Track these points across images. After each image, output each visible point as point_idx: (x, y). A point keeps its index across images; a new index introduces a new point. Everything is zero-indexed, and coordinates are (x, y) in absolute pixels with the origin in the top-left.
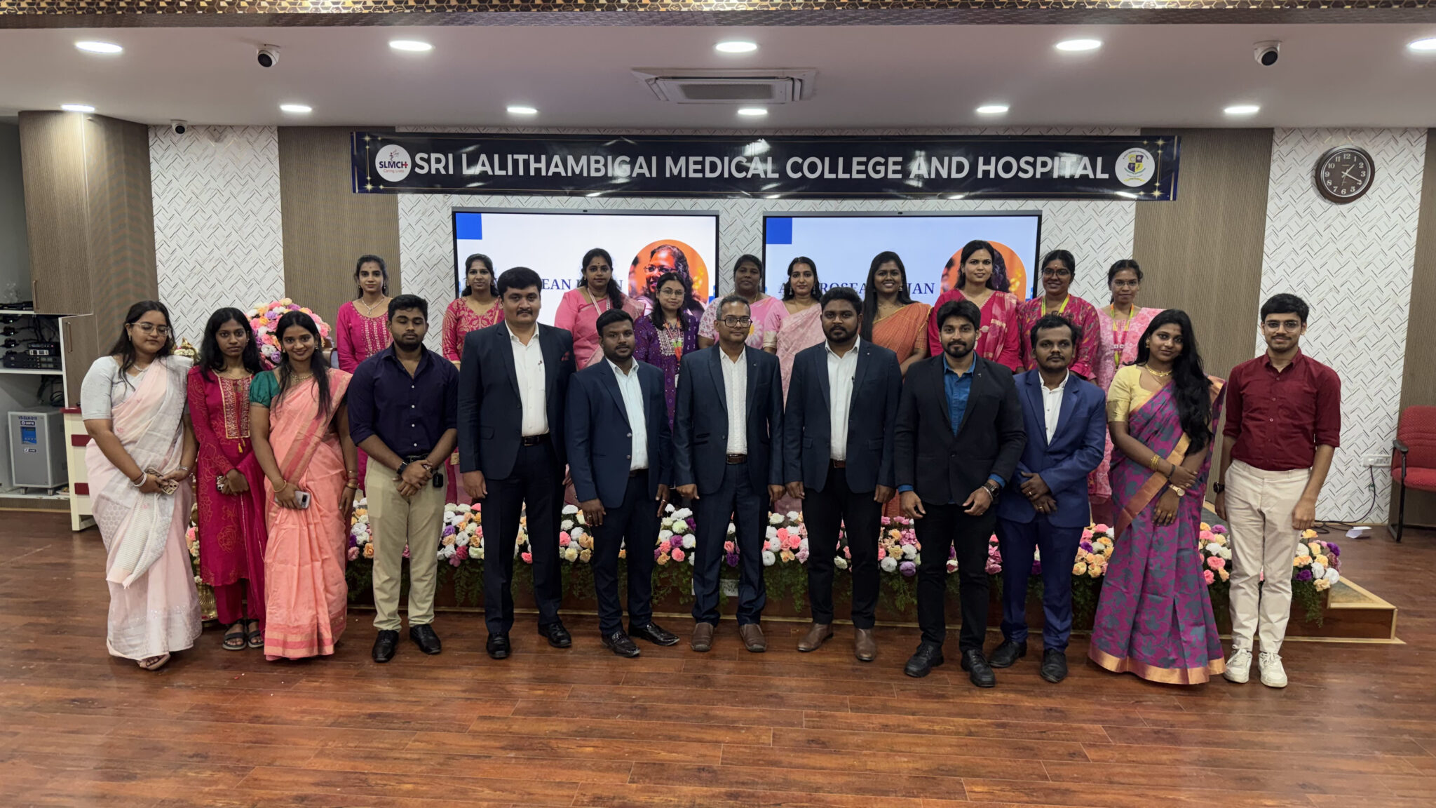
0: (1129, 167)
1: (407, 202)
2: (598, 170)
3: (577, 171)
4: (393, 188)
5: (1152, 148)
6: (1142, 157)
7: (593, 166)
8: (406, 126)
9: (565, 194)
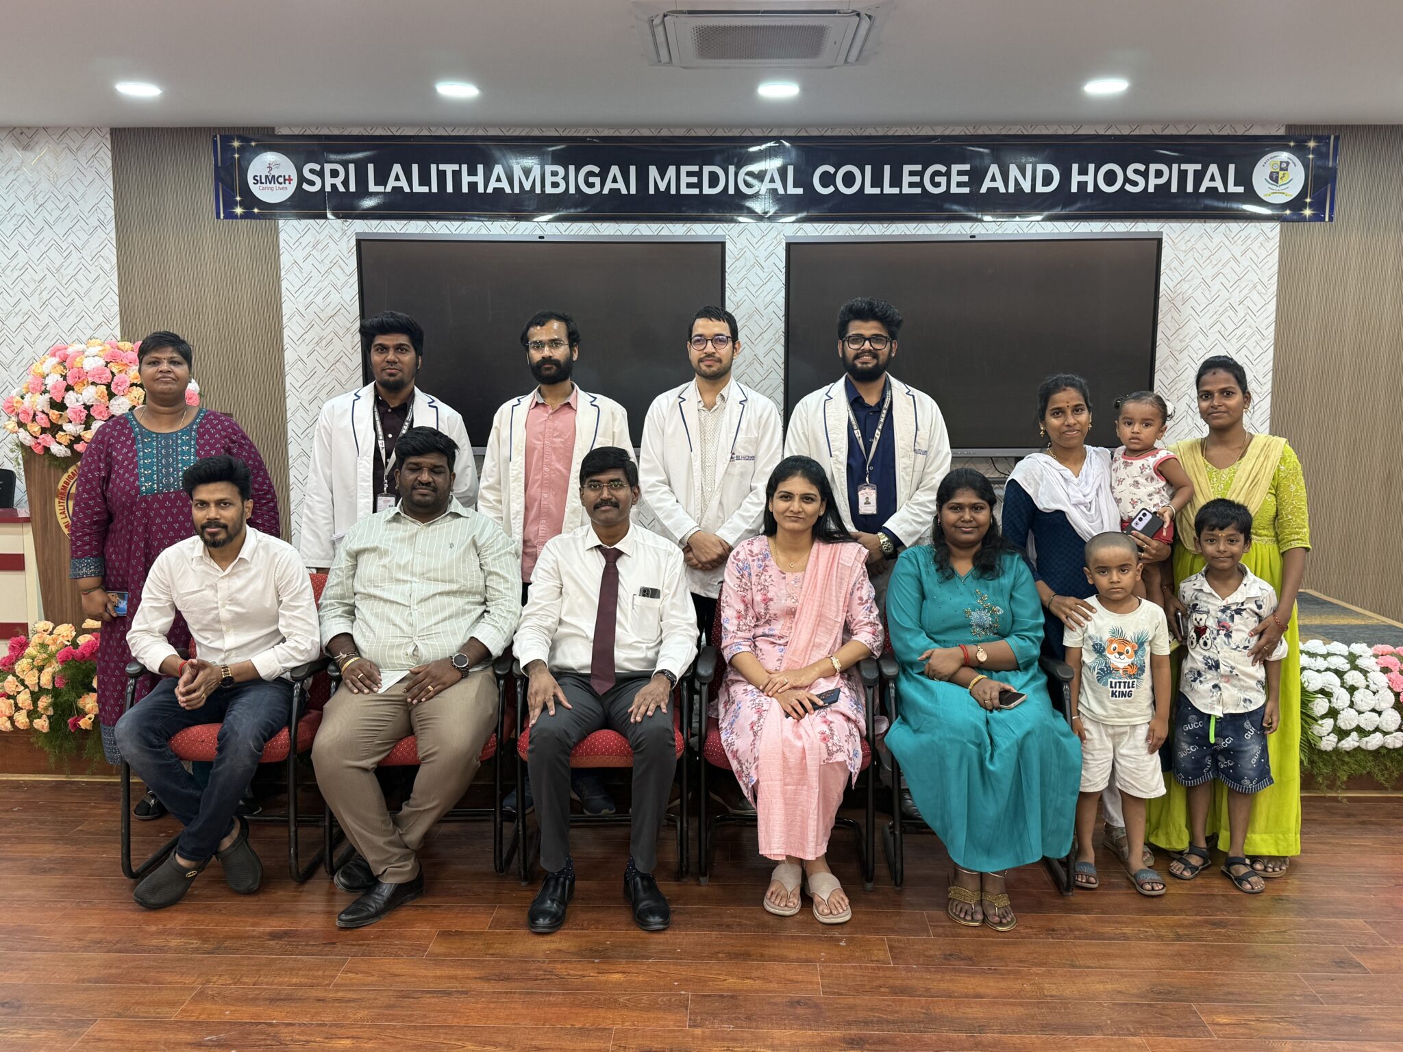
0: (1271, 177)
1: (291, 230)
3: (527, 187)
4: (270, 211)
5: (1300, 150)
6: (1288, 163)
8: (290, 126)
9: (511, 218)
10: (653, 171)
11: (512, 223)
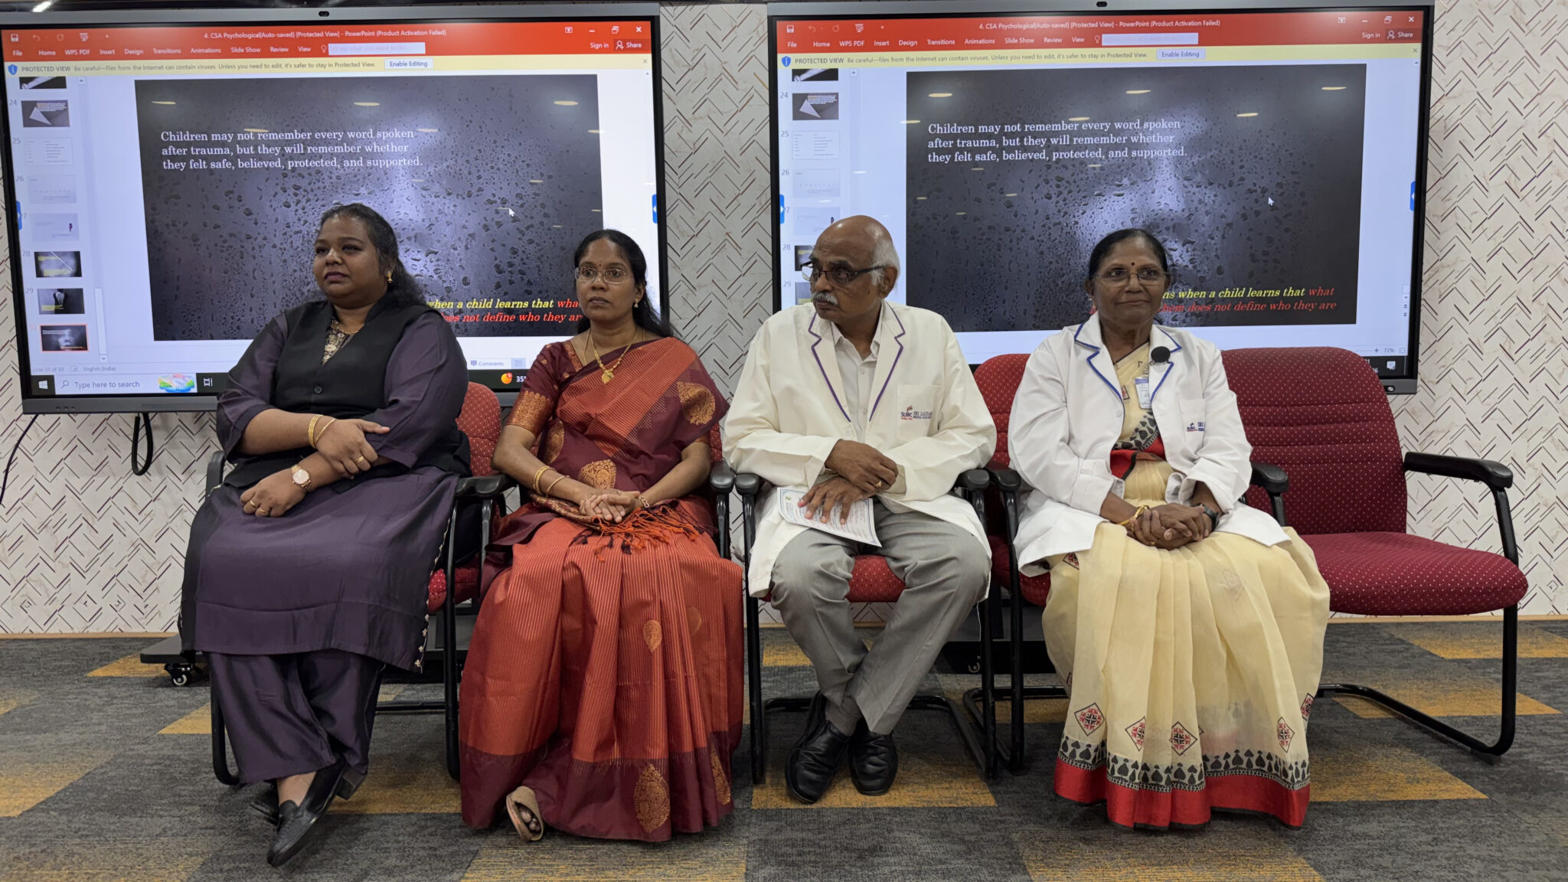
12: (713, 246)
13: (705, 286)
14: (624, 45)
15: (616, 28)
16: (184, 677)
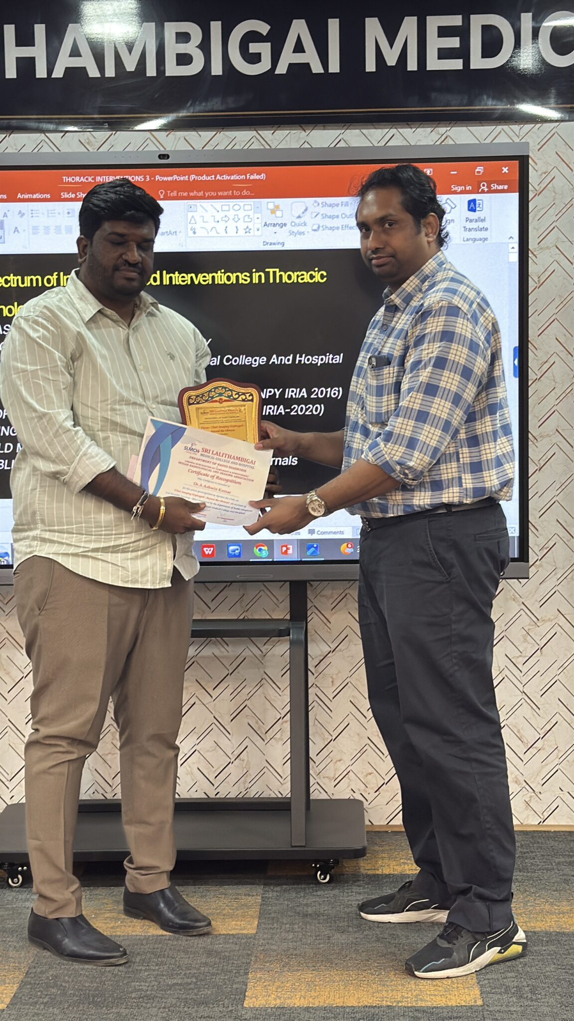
2: (184, 59)
3: (130, 65)
7: (172, 49)
9: (97, 125)
10: (373, 28)
11: (101, 135)
12: (558, 392)
13: (548, 436)
14: (489, 187)
15: (480, 169)
16: (20, 877)
